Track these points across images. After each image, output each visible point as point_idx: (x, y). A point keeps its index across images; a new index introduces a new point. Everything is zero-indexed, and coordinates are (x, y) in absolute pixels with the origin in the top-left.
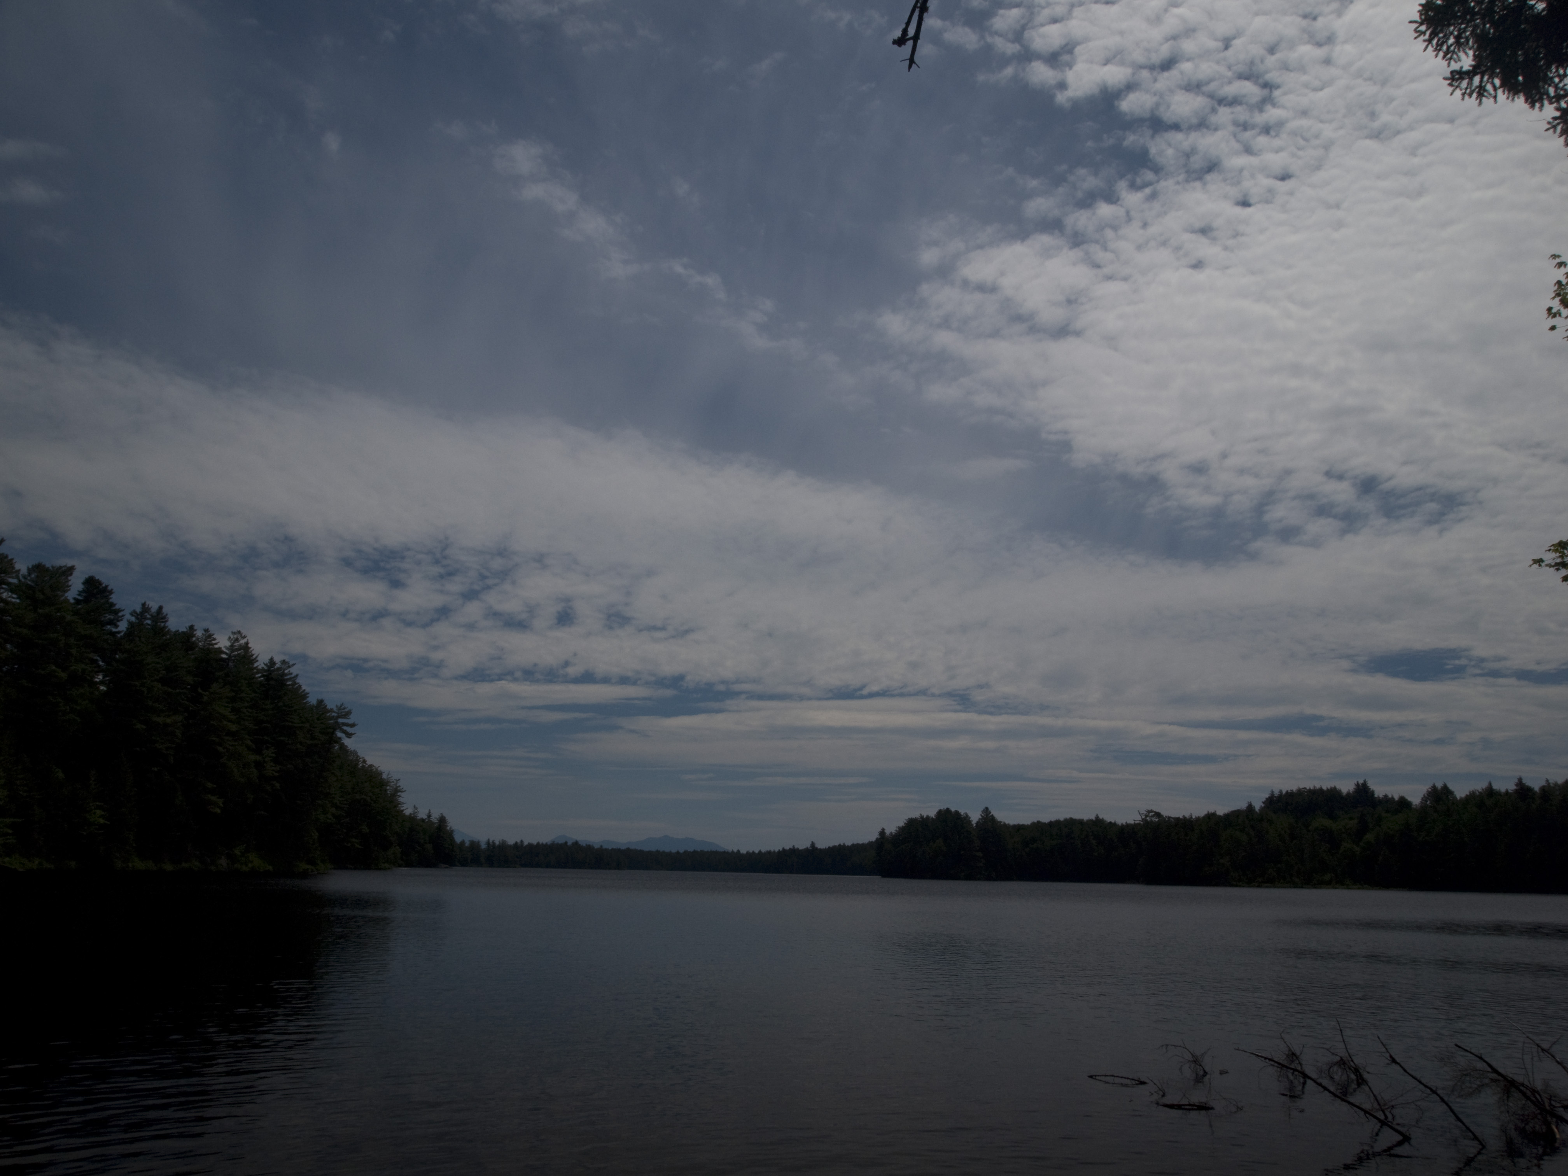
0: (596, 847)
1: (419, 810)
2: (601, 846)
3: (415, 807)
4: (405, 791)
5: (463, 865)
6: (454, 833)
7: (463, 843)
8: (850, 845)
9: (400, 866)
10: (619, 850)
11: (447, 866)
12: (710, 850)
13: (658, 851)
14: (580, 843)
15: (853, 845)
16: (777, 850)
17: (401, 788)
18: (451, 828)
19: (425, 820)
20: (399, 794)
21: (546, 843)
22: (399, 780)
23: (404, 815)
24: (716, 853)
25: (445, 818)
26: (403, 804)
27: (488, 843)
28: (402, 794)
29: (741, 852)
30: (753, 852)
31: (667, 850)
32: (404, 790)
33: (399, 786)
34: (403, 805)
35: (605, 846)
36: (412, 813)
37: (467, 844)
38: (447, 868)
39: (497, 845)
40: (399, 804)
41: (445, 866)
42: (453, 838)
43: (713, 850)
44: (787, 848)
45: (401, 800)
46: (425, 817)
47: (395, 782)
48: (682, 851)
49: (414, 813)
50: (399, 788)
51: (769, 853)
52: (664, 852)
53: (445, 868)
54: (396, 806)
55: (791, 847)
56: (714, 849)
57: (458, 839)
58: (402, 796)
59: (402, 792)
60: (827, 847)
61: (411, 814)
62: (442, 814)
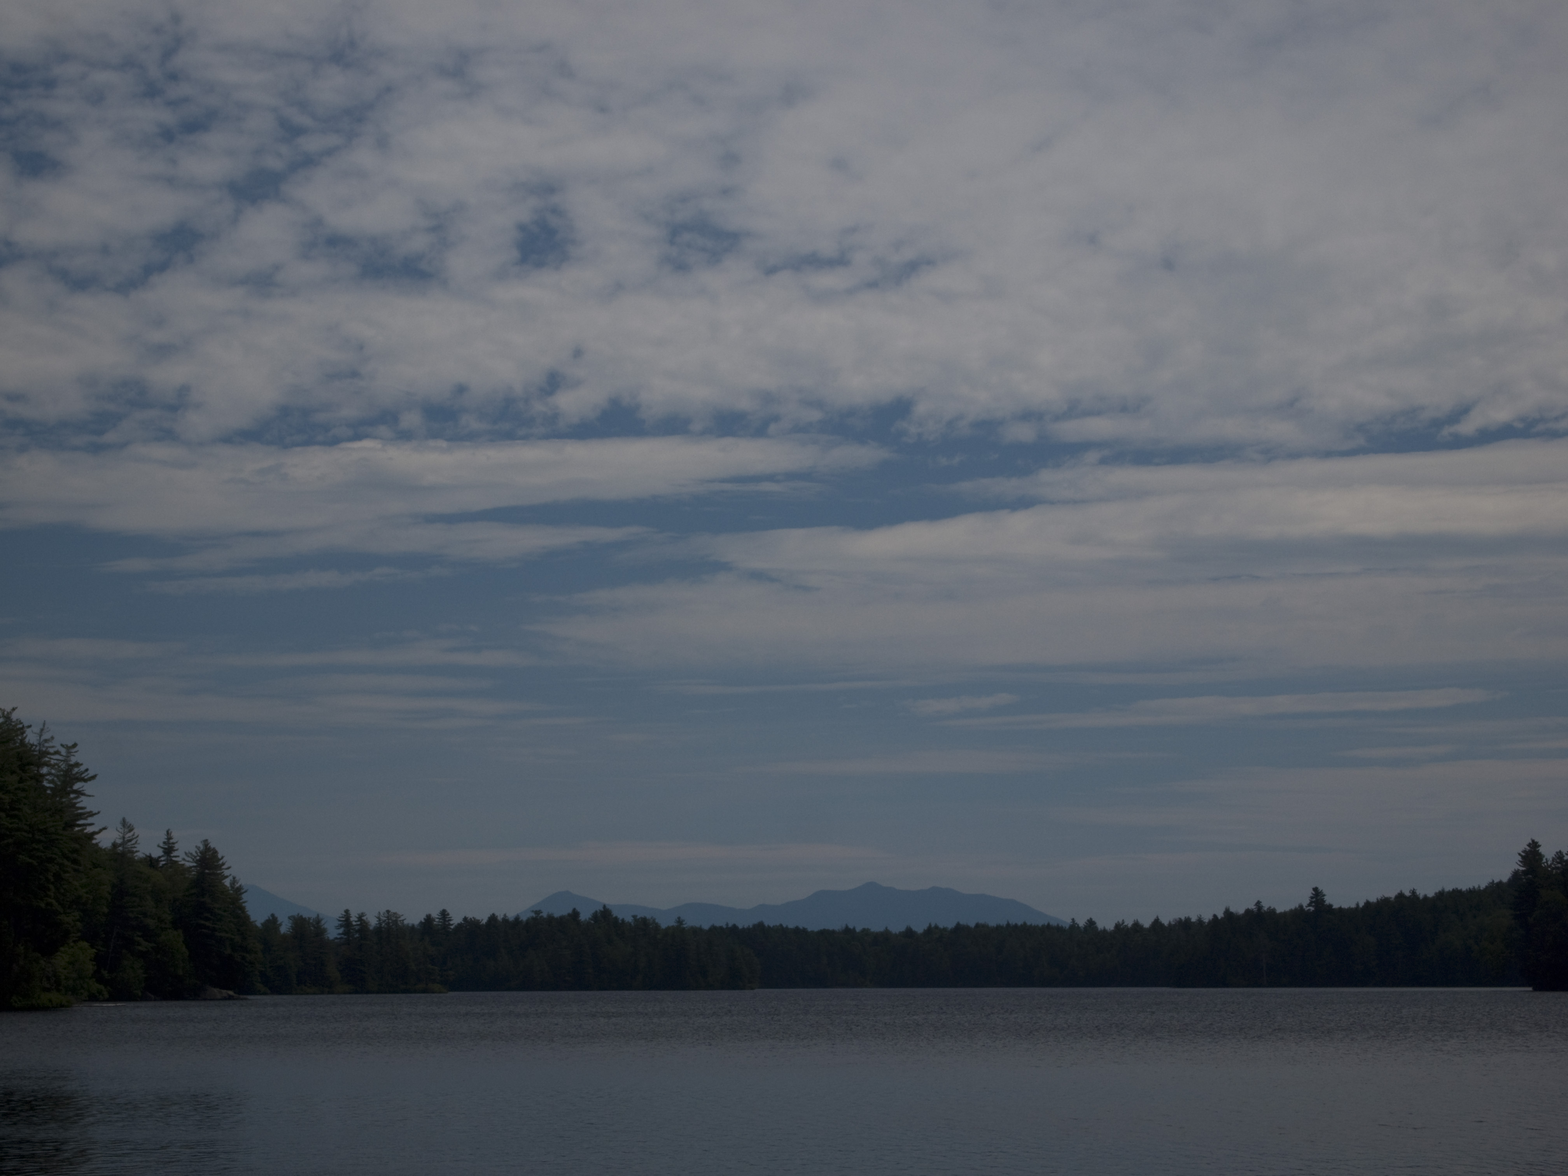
0: (665, 923)
1: (136, 831)
2: (680, 921)
3: (124, 823)
4: (93, 777)
5: (276, 990)
6: (245, 897)
7: (272, 922)
8: (1431, 894)
9: (93, 998)
10: (733, 931)
11: (231, 993)
12: (1004, 923)
13: (848, 931)
14: (615, 913)
15: (1441, 895)
16: (1207, 918)
17: (82, 768)
18: (234, 881)
19: (158, 860)
20: (77, 786)
21: (517, 919)
22: (75, 745)
23: (97, 849)
24: (1023, 932)
25: (215, 852)
26: (91, 814)
27: (346, 921)
28: (87, 787)
29: (1100, 926)
30: (1136, 925)
31: (877, 927)
32: (91, 773)
33: (77, 765)
34: (90, 820)
35: (691, 922)
36: (119, 841)
37: (285, 928)
38: (230, 998)
39: (371, 928)
40: (81, 816)
41: (225, 993)
42: (242, 909)
43: (1013, 922)
44: (1239, 909)
45: (84, 803)
46: (157, 853)
47: (63, 751)
48: (919, 928)
49: (125, 842)
50: (76, 770)
51: (1185, 925)
52: (866, 932)
53: (225, 999)
54: (70, 825)
55: (1252, 906)
56: (1017, 920)
57: (257, 915)
58: (87, 792)
59: (85, 780)
60: (1361, 905)
61: (115, 845)
62: (206, 843)
